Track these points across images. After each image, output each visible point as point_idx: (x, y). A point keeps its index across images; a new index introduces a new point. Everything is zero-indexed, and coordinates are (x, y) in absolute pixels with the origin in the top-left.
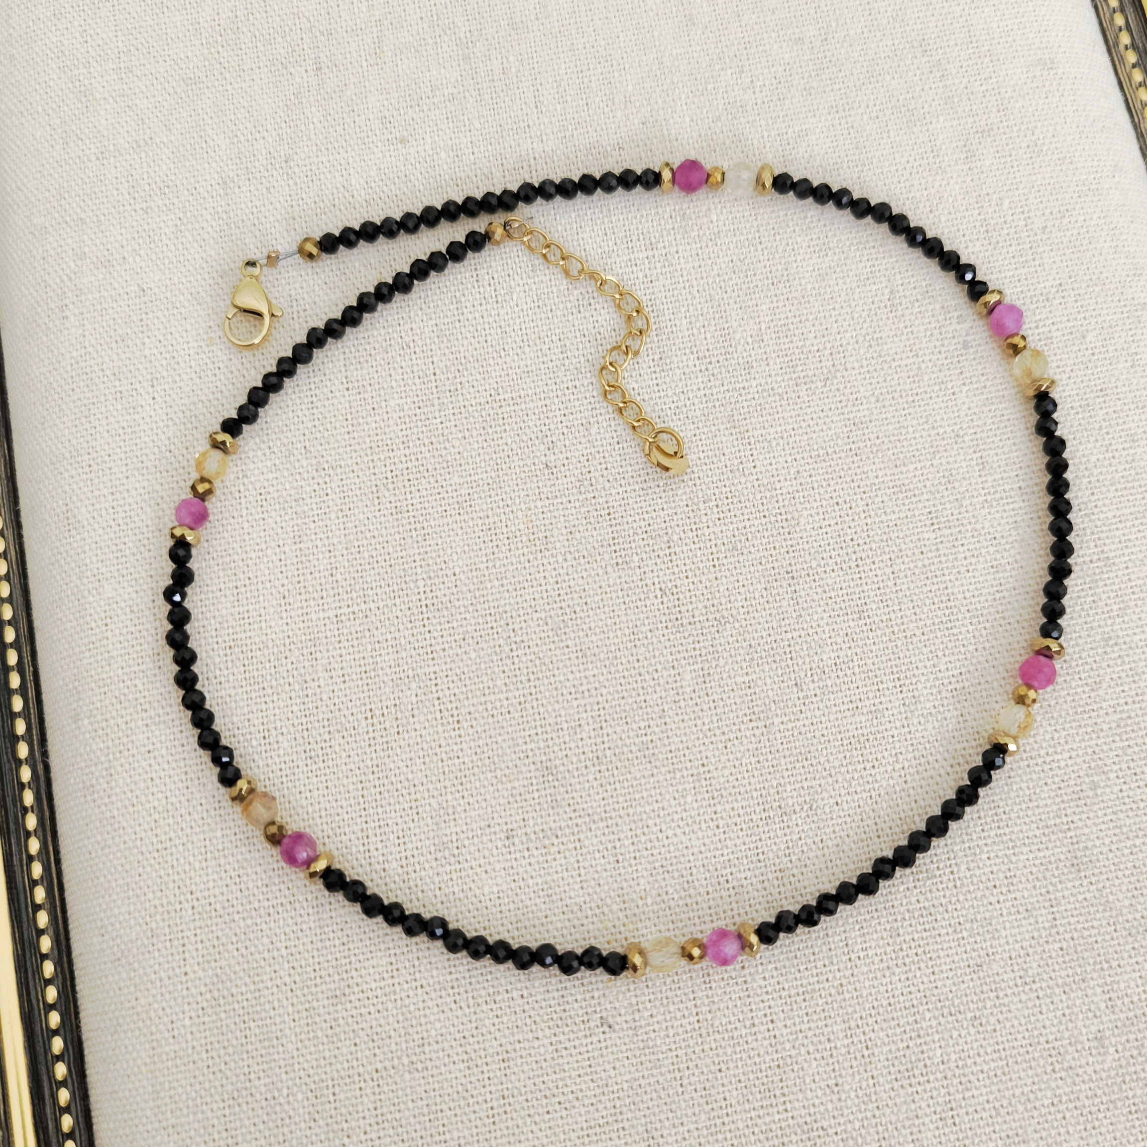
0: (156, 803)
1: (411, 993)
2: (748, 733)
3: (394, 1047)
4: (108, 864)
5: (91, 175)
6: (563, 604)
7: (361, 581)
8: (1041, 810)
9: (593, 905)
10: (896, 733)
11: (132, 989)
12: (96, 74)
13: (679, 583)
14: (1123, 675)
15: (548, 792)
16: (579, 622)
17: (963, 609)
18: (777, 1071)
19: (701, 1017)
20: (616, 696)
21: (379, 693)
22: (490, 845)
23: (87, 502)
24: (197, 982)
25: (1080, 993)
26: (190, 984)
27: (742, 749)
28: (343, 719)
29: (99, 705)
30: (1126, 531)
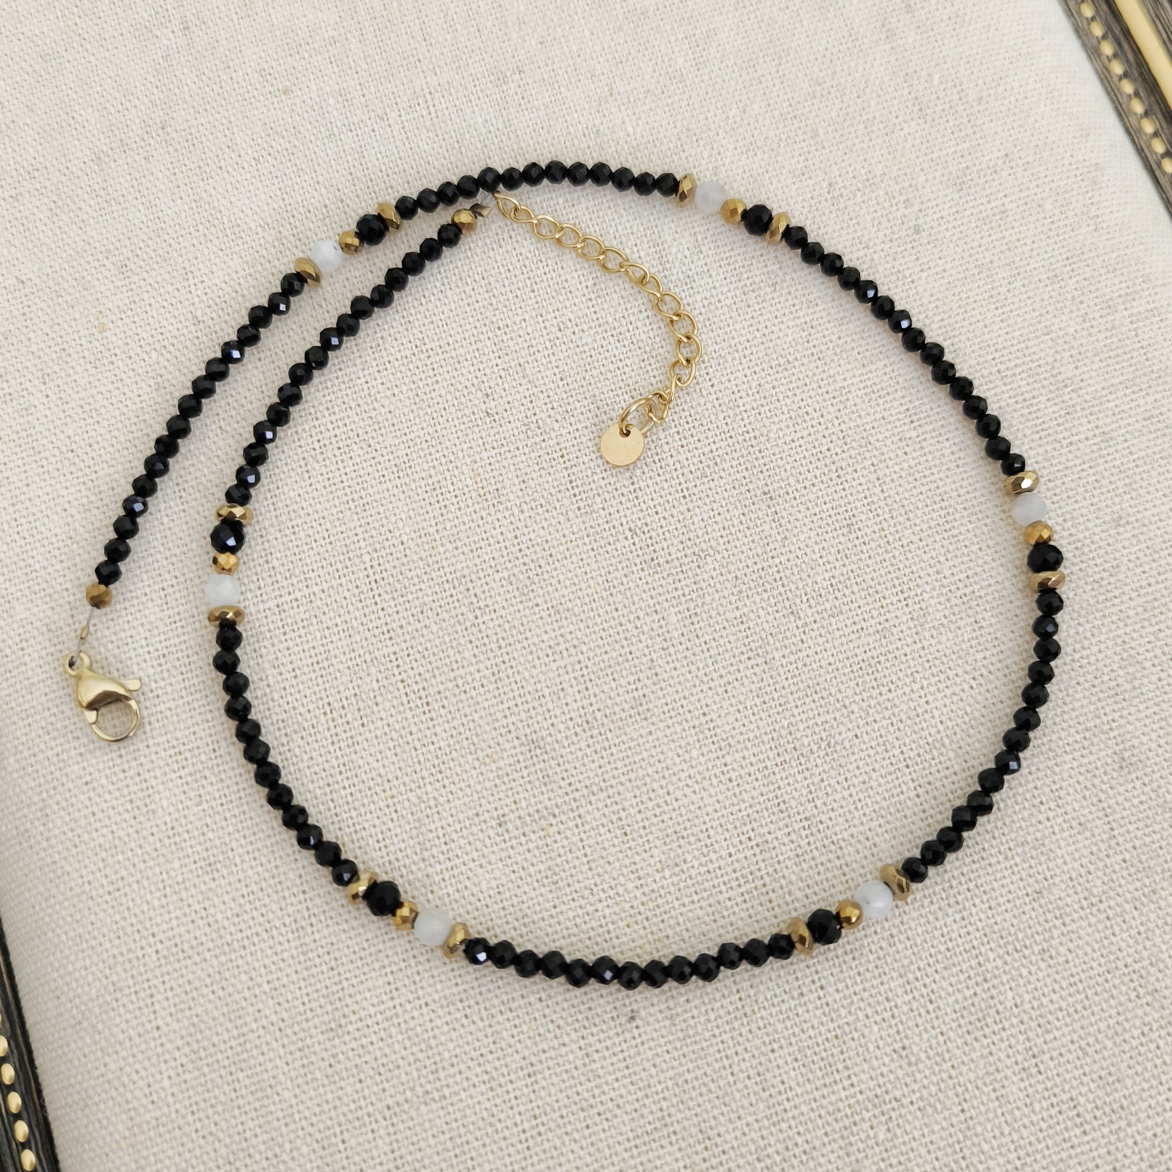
0: (101, 840)
1: (416, 1013)
2: (748, 673)
3: (404, 1078)
4: (56, 916)
6: (526, 560)
7: (300, 563)
9: (606, 886)
10: (908, 650)
11: (99, 1054)
13: (648, 520)
14: (1141, 554)
15: (538, 767)
16: (546, 576)
17: (959, 507)
18: (836, 1042)
19: (743, 994)
20: (598, 651)
21: (335, 683)
22: (481, 835)
24: (172, 1036)
25: (1152, 906)
26: (164, 1039)
27: (744, 690)
28: (299, 718)
29: (24, 739)
30: (1118, 402)
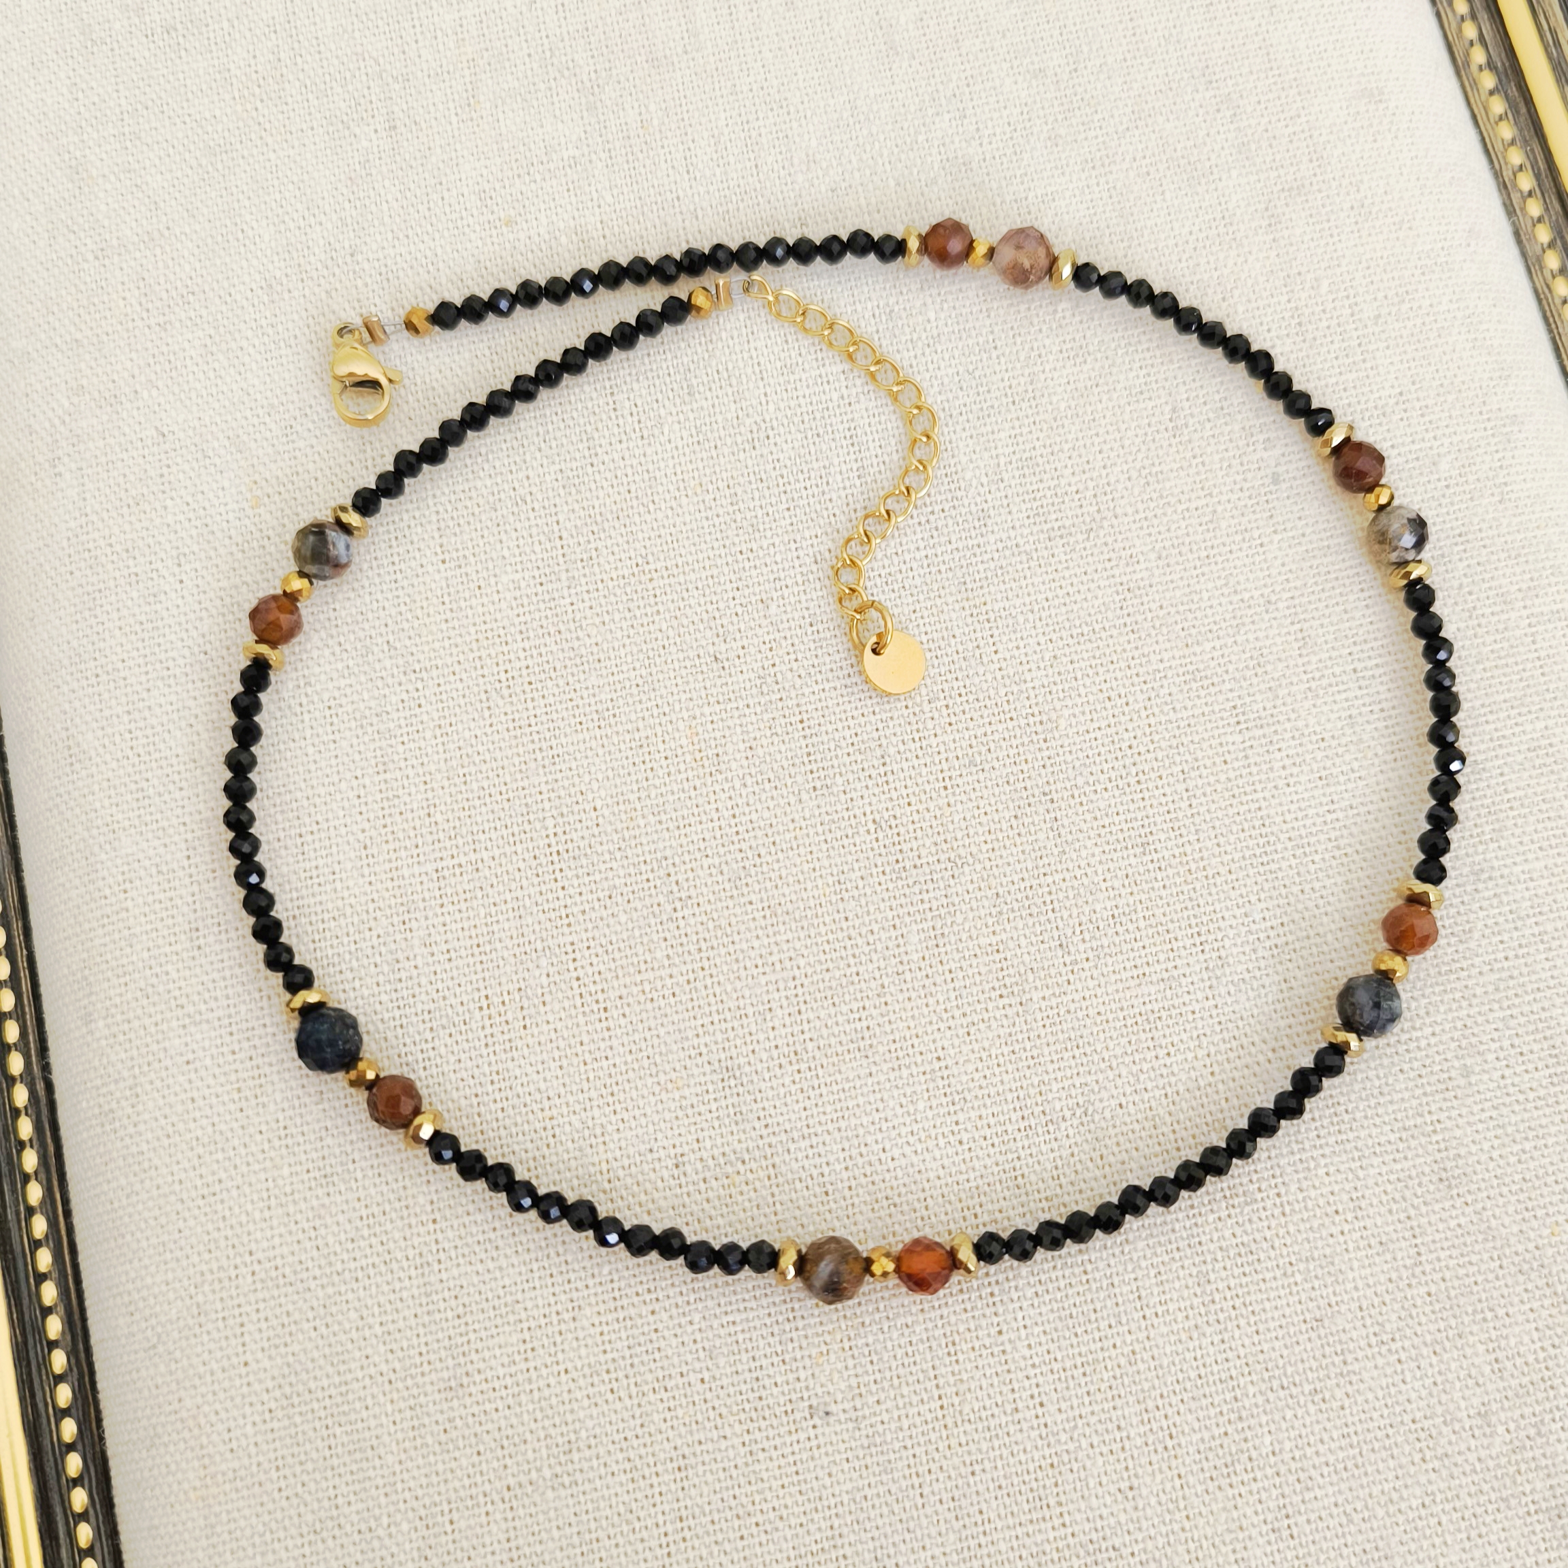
0: (199, 1133)
1: (552, 1381)
2: (998, 1014)
3: (530, 1455)
4: (137, 1217)
5: (88, 279)
6: (744, 846)
7: (468, 821)
8: (1395, 1107)
10: (1197, 1007)
11: (174, 1386)
12: (91, 143)
13: (898, 812)
14: (1501, 919)
15: (729, 1101)
16: (765, 868)
17: (1283, 837)
18: (1050, 1472)
19: (945, 1402)
20: (818, 968)
21: (497, 973)
22: (653, 1176)
23: (95, 725)
24: (262, 1375)
25: (1455, 1354)
26: (251, 1378)
27: (990, 1035)
28: (450, 1011)
29: (118, 1000)
30: (1499, 725)
